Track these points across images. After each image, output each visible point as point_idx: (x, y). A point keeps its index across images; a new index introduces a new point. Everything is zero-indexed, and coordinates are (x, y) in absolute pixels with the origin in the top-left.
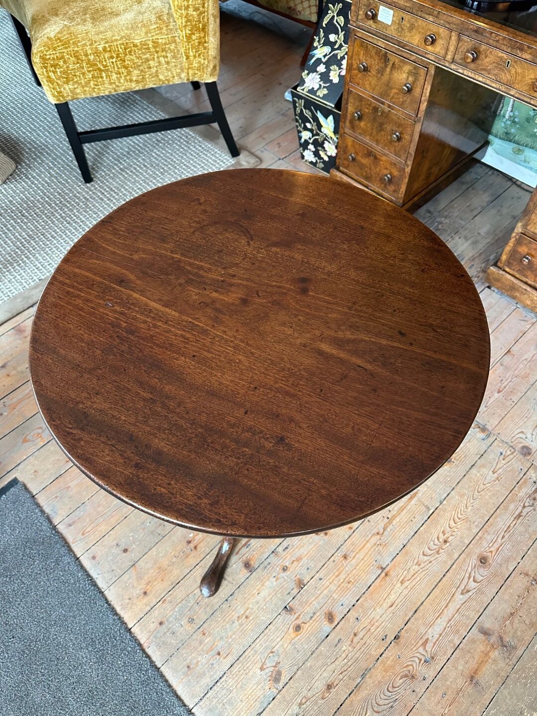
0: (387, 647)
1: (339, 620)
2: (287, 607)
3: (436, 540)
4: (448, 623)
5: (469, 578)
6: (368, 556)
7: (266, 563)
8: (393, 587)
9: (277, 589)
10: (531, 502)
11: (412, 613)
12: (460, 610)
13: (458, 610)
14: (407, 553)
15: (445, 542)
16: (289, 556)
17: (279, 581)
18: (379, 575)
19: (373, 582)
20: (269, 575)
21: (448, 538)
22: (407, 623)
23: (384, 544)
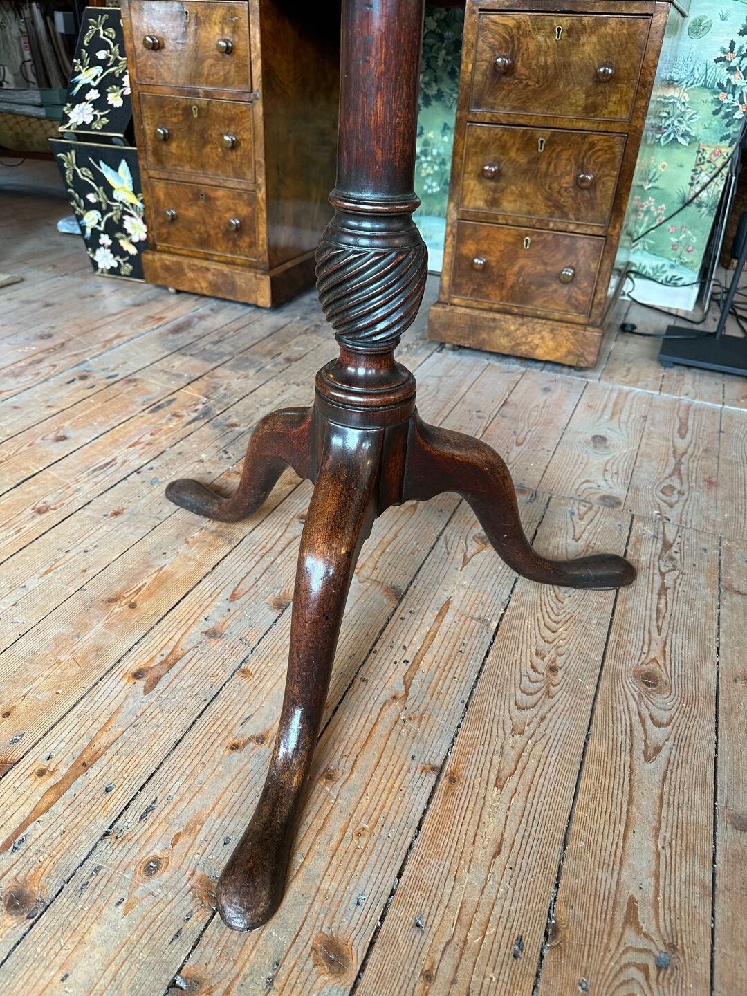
0: (538, 975)
1: (361, 954)
2: (180, 982)
3: (531, 672)
4: (657, 837)
5: (643, 722)
6: (388, 752)
7: (84, 874)
8: (480, 803)
9: (134, 937)
10: (670, 565)
11: (558, 849)
12: (665, 797)
13: (661, 798)
14: (480, 717)
15: (553, 669)
16: (163, 828)
17: (136, 913)
18: (434, 788)
19: (425, 812)
20: (101, 902)
21: (554, 661)
22: (558, 878)
23: (417, 714)
